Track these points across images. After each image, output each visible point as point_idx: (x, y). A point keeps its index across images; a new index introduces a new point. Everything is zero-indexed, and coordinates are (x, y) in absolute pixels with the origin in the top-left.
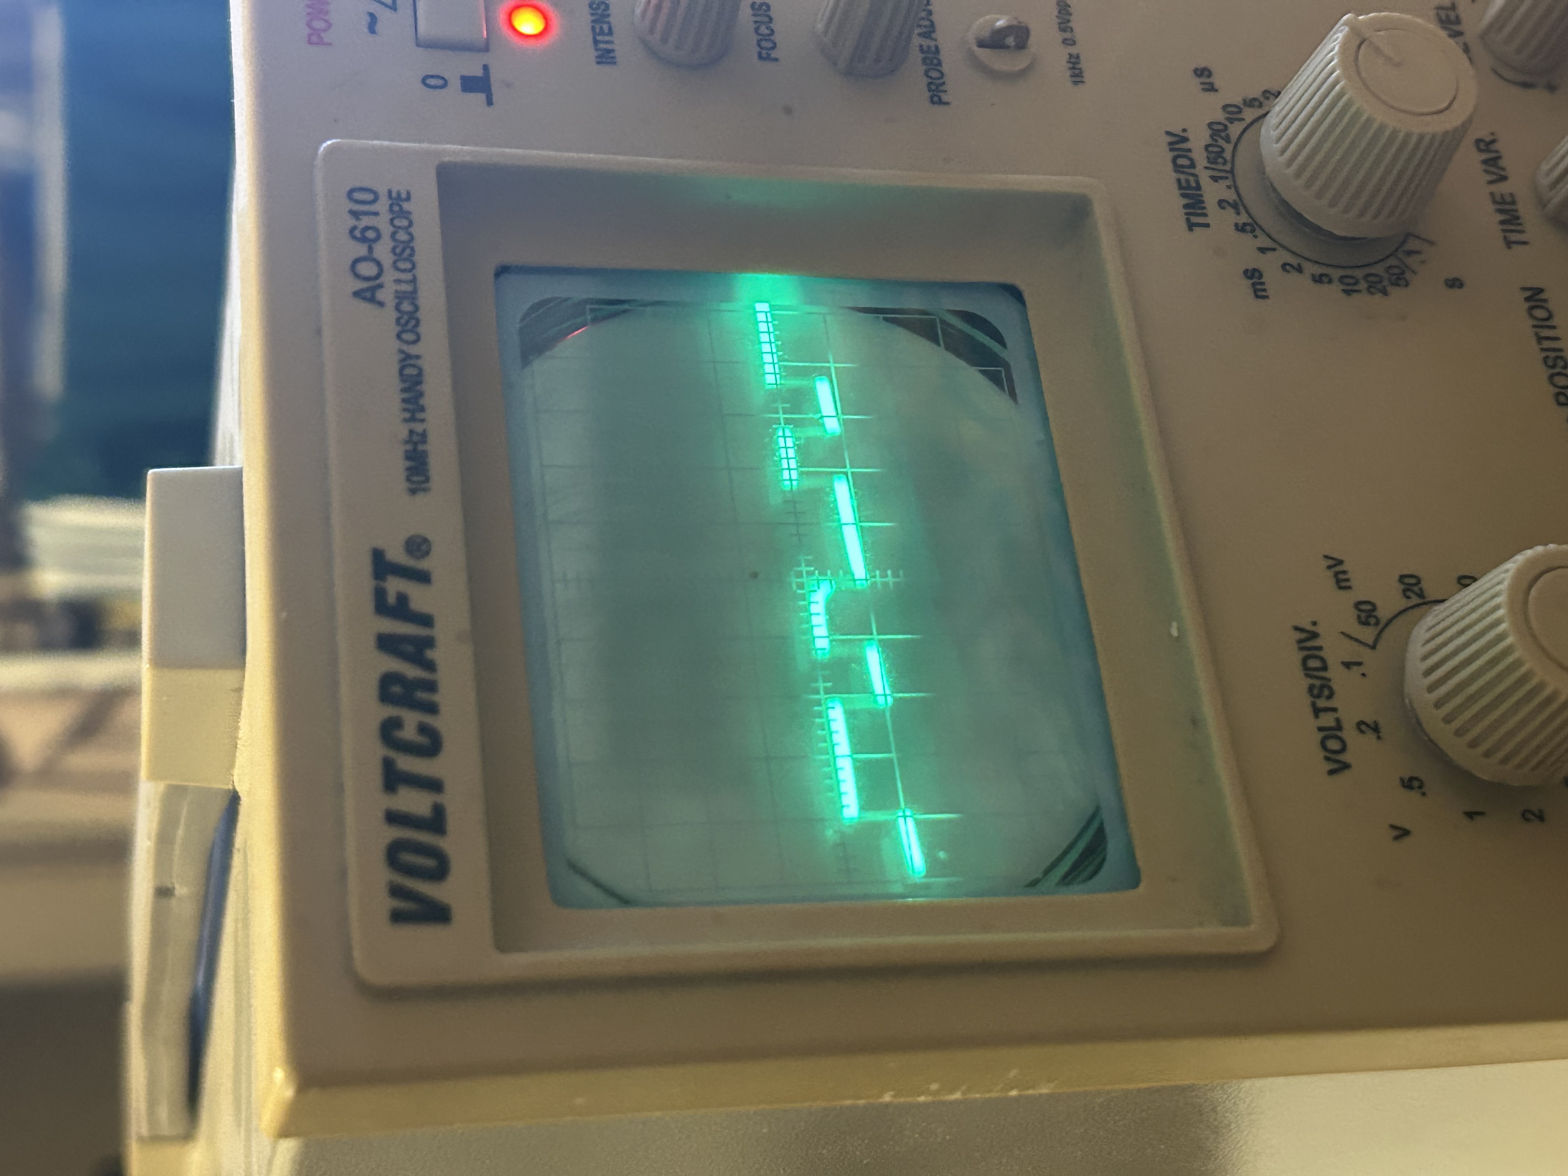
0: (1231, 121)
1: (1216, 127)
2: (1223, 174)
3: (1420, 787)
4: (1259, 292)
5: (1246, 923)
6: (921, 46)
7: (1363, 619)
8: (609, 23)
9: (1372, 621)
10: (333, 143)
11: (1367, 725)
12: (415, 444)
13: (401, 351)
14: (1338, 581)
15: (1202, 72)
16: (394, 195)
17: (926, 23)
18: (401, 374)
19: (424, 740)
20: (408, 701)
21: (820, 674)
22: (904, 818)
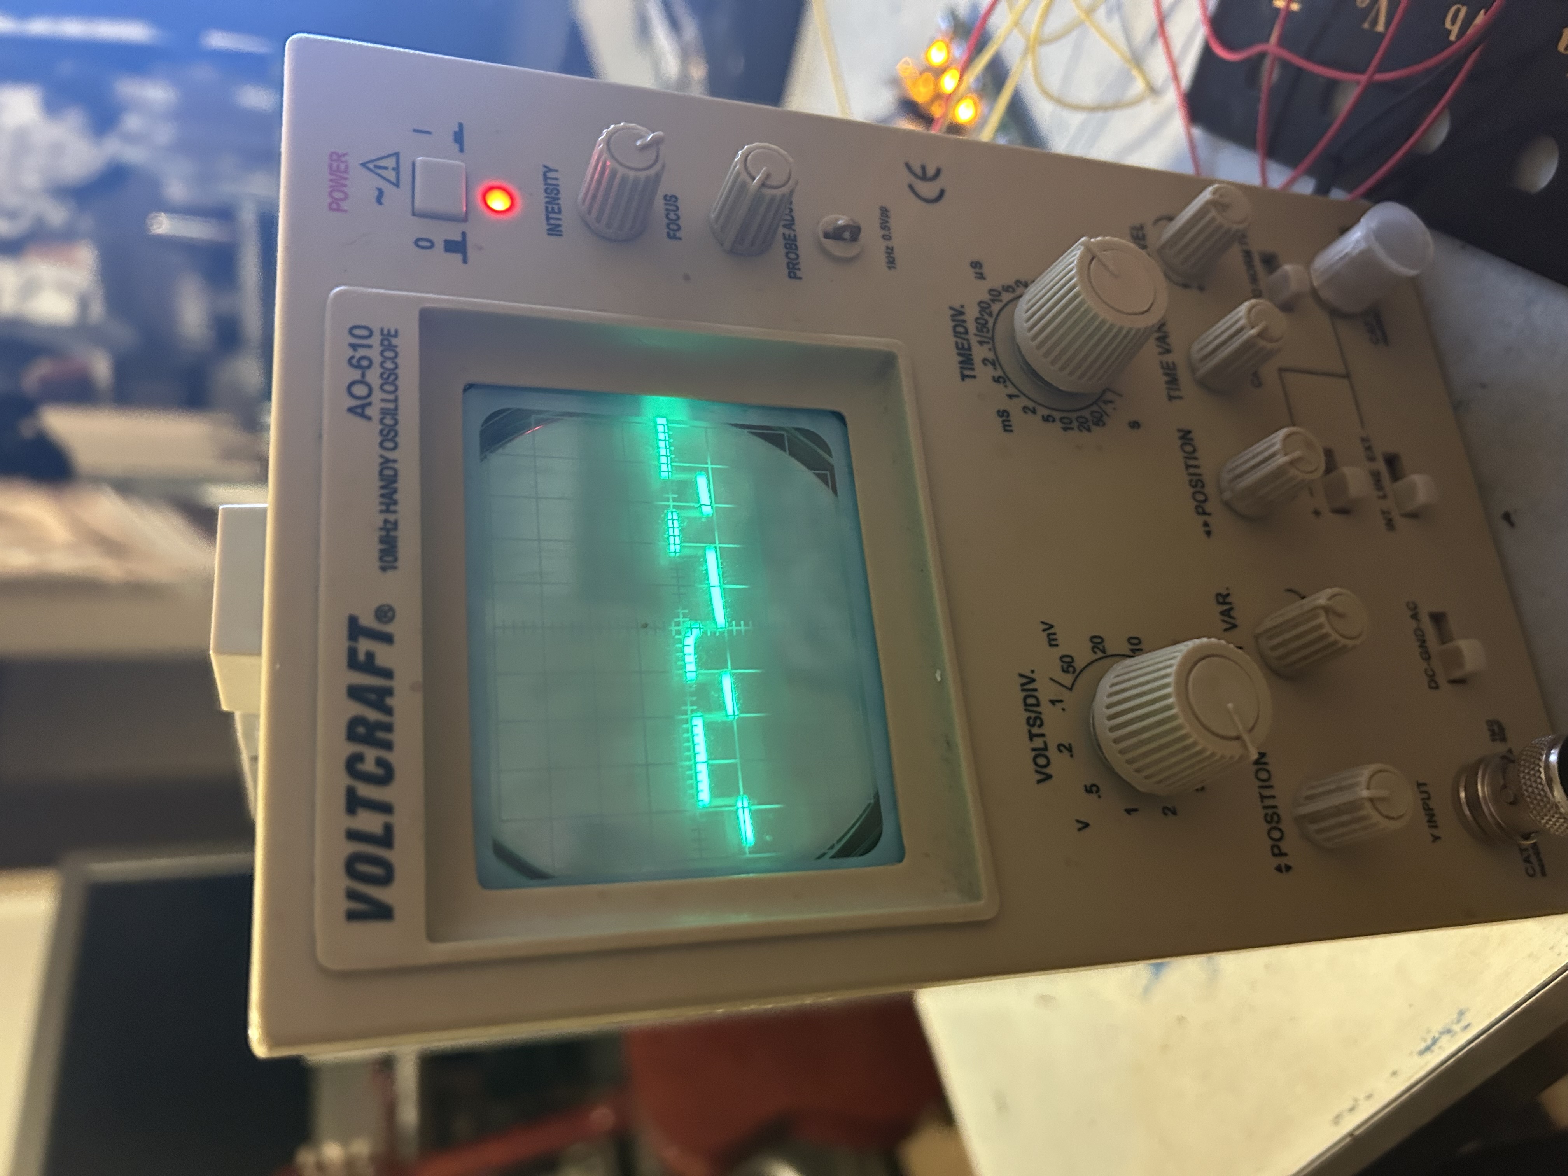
0: (993, 301)
1: (983, 305)
2: (986, 340)
3: (1097, 792)
4: (1007, 427)
5: (977, 897)
6: (784, 234)
7: (1065, 669)
8: (559, 204)
9: (1071, 669)
10: (341, 290)
11: (1065, 747)
12: (388, 531)
13: (382, 456)
14: (1050, 640)
15: (976, 265)
16: (385, 332)
17: (789, 218)
18: (381, 474)
19: (380, 772)
20: (370, 740)
21: (689, 699)
22: (743, 808)
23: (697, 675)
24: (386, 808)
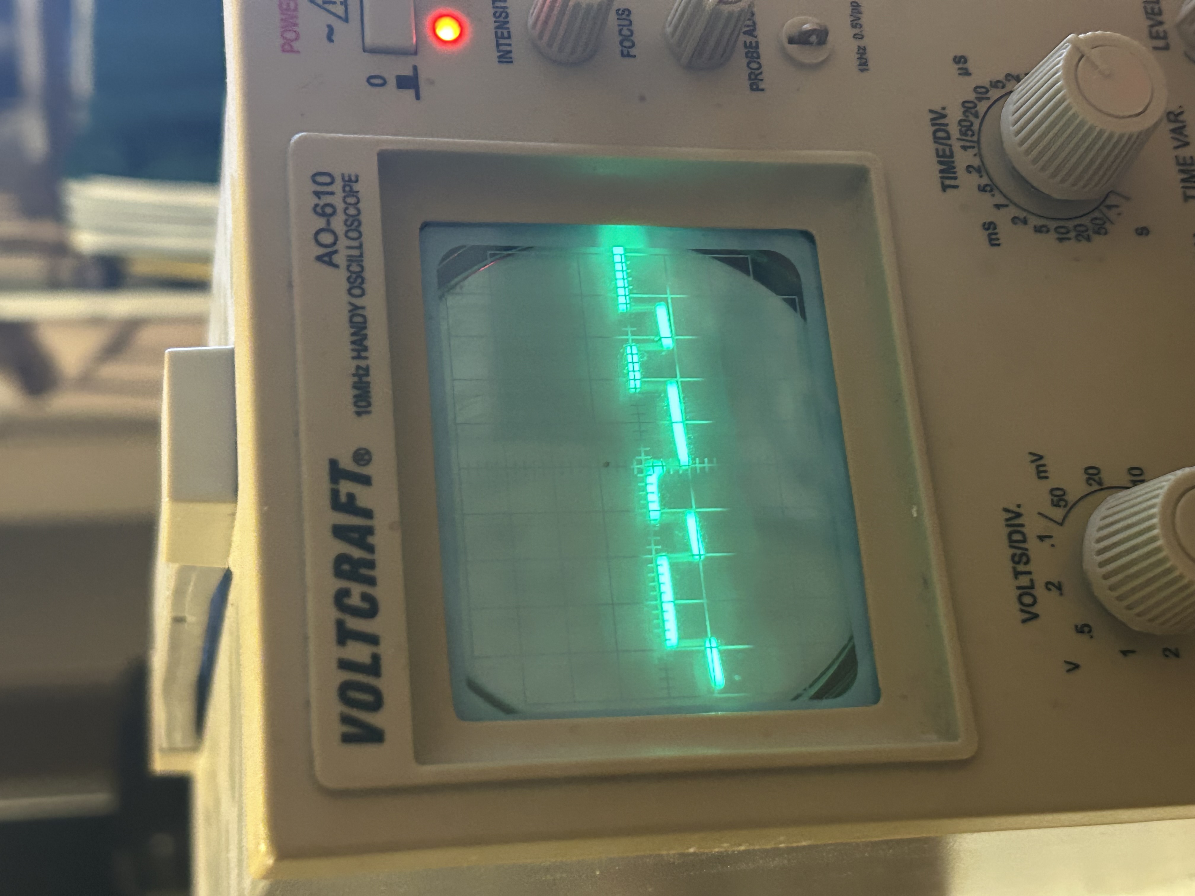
0: (980, 99)
1: (967, 105)
2: (971, 144)
3: (1090, 631)
4: (994, 241)
5: (955, 737)
6: (745, 42)
7: (1055, 503)
8: (508, 28)
9: (1062, 503)
11: (1053, 585)
12: (361, 376)
14: (1039, 472)
15: (960, 60)
16: (346, 178)
17: (750, 23)
18: (351, 321)
19: (365, 606)
20: (354, 576)
21: (653, 539)
22: (711, 648)
23: (662, 514)
24: (373, 640)
